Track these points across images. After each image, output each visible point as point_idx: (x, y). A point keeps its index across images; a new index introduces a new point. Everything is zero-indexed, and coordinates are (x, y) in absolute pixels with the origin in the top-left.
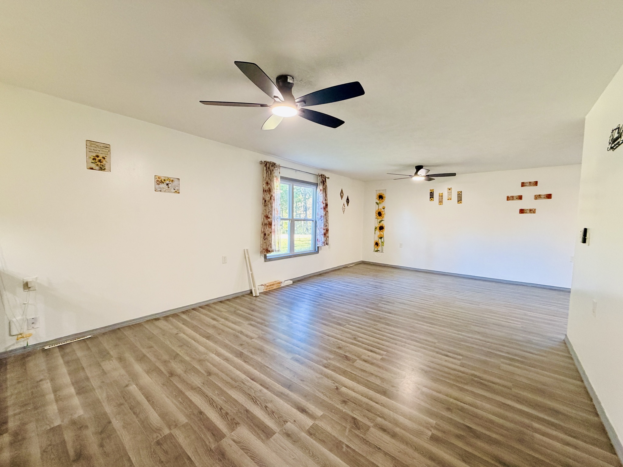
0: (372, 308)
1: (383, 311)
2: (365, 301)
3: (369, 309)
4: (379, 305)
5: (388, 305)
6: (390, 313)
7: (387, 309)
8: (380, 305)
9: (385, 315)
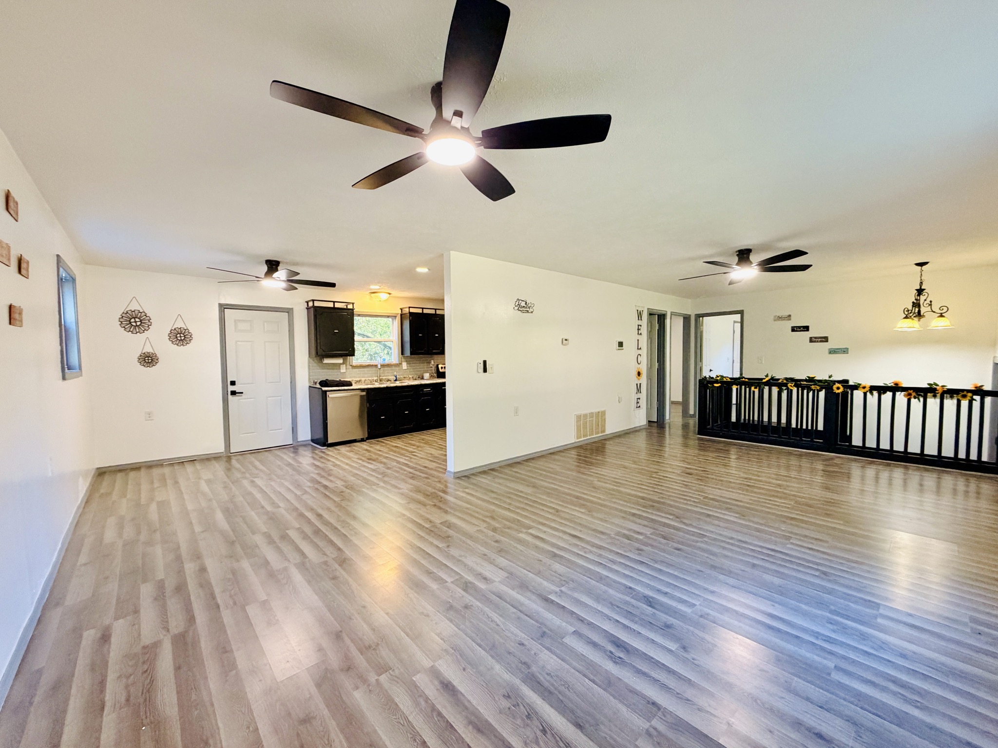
0: (665, 525)
1: (646, 518)
2: (682, 543)
3: (672, 523)
4: (652, 531)
5: (630, 530)
6: (634, 515)
7: (636, 523)
8: (648, 531)
9: (644, 511)
